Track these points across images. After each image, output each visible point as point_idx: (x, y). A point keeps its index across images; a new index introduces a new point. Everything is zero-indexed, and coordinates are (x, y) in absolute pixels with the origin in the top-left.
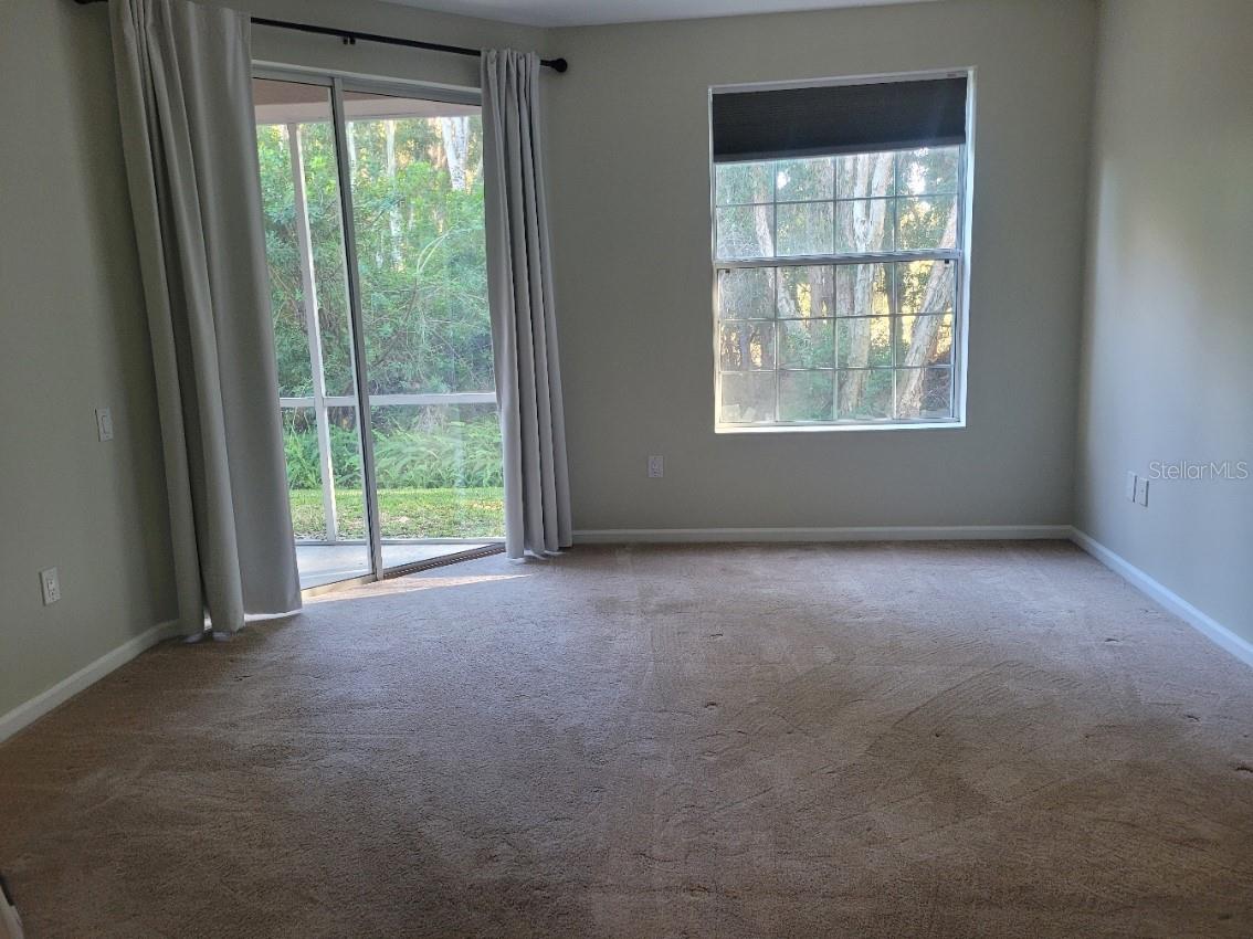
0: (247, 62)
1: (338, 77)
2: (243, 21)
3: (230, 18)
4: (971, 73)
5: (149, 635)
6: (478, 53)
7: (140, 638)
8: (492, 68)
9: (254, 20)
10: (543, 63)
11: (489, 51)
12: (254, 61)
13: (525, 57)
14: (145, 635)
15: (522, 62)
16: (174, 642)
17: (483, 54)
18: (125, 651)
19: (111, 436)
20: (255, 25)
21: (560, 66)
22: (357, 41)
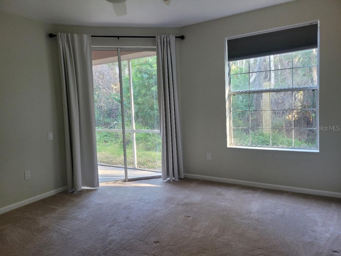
0: (90, 46)
1: (119, 48)
2: (89, 37)
3: (85, 37)
4: (319, 22)
5: (60, 189)
6: (155, 37)
7: (57, 190)
8: (159, 40)
9: (92, 36)
10: (176, 37)
11: (158, 36)
12: (92, 46)
13: (169, 36)
14: (59, 189)
15: (168, 38)
16: (65, 192)
17: (156, 37)
18: (52, 192)
19: (52, 139)
20: (92, 37)
21: (182, 37)
22: (120, 38)
